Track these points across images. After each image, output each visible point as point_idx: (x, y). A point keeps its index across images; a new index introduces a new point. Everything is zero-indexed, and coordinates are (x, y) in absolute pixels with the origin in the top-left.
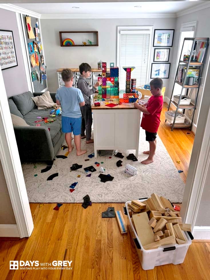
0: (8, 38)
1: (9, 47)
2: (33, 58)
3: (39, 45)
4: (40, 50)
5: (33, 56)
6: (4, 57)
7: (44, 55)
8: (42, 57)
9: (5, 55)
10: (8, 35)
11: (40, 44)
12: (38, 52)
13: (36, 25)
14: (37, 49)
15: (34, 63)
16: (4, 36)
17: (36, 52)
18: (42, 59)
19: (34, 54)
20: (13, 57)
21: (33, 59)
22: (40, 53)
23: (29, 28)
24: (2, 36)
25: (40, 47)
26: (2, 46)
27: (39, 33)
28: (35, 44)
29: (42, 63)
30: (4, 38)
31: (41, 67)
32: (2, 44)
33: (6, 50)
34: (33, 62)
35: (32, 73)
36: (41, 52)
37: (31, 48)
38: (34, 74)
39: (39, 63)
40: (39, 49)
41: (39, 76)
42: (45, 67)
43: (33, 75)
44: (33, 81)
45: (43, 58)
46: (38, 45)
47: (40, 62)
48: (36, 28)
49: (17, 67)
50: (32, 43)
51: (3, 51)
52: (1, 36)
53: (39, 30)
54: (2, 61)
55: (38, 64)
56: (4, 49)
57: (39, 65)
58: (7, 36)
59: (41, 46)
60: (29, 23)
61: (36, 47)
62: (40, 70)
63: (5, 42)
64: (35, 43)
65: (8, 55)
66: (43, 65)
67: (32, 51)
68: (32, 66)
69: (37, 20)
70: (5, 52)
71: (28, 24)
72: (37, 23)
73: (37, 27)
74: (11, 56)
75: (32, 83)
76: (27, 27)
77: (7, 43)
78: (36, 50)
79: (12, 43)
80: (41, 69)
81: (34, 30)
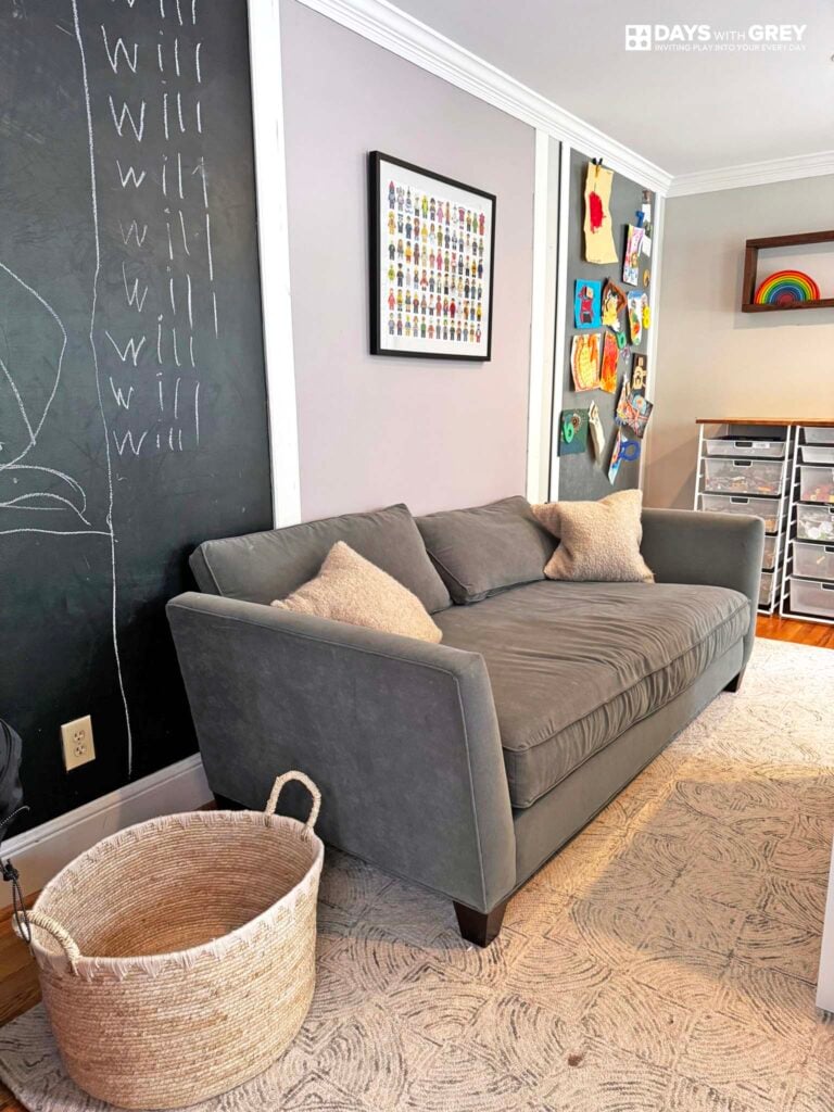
0: (462, 219)
1: (461, 265)
2: (587, 351)
3: (636, 305)
4: (637, 328)
5: (591, 343)
6: (420, 300)
7: (651, 353)
8: (641, 361)
9: (428, 293)
10: (466, 208)
11: (639, 301)
12: (623, 335)
13: (640, 215)
14: (619, 317)
15: (587, 374)
16: (440, 204)
17: (611, 328)
18: (638, 369)
19: (599, 335)
20: (471, 313)
21: (588, 355)
22: (630, 342)
23: (592, 215)
24: (433, 200)
25: (638, 312)
26: (417, 246)
27: (648, 254)
28: (614, 294)
29: (638, 386)
30: (441, 216)
31: (621, 403)
32: (420, 236)
33: (436, 271)
34: (583, 368)
35: (562, 415)
36: (637, 338)
37: (587, 304)
38: (575, 424)
39: (615, 381)
40: (632, 325)
41: (601, 442)
42: (643, 406)
43: (569, 427)
44: (559, 455)
45: (644, 368)
46: (629, 302)
47: (622, 380)
48: (631, 228)
49: (486, 363)
50: (599, 285)
51: (420, 268)
52: (425, 201)
53: (646, 240)
54: (404, 313)
55: (609, 386)
56: (428, 263)
57: (614, 391)
58: (462, 213)
59: (649, 312)
60: (598, 193)
61: (615, 306)
62: (616, 413)
63: (444, 233)
64: (611, 287)
65: (443, 295)
66: (638, 398)
67: (587, 319)
68: (571, 385)
69: (647, 196)
70: (432, 280)
71: (595, 200)
72: (646, 209)
73: (639, 225)
74: (460, 308)
75: (556, 461)
76: (588, 210)
77: (455, 241)
78: (612, 319)
79: (481, 249)
80: (620, 411)
81: (619, 232)
